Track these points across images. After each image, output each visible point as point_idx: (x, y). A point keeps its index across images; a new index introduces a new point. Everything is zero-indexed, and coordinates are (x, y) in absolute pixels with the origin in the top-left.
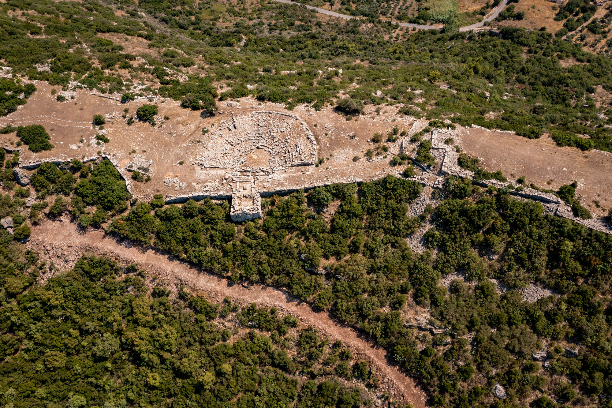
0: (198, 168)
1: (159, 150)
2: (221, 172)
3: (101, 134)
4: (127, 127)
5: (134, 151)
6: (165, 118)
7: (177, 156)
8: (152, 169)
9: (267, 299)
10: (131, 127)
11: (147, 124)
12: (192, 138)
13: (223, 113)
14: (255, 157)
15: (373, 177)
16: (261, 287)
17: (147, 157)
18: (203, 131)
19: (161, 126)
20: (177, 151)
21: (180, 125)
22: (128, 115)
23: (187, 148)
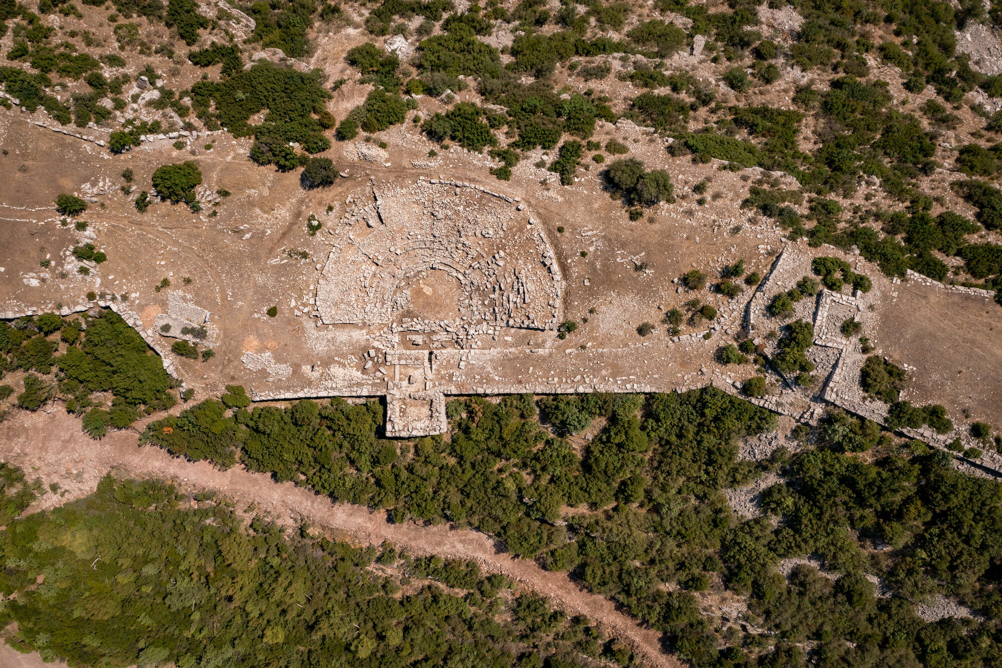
0: (309, 325)
1: (218, 275)
2: (360, 336)
3: (84, 242)
4: (138, 216)
5: (166, 283)
6: (218, 192)
7: (262, 293)
8: (213, 330)
9: (460, 546)
10: (146, 217)
11: (182, 205)
12: (286, 246)
13: (351, 177)
14: (428, 291)
15: (678, 384)
16: (448, 525)
17: (197, 295)
18: (310, 226)
19: (215, 213)
20: (260, 279)
21: (258, 211)
22: (134, 188)
23: (280, 270)
